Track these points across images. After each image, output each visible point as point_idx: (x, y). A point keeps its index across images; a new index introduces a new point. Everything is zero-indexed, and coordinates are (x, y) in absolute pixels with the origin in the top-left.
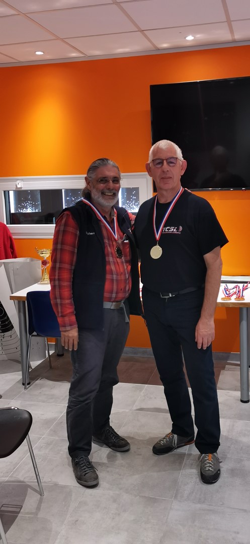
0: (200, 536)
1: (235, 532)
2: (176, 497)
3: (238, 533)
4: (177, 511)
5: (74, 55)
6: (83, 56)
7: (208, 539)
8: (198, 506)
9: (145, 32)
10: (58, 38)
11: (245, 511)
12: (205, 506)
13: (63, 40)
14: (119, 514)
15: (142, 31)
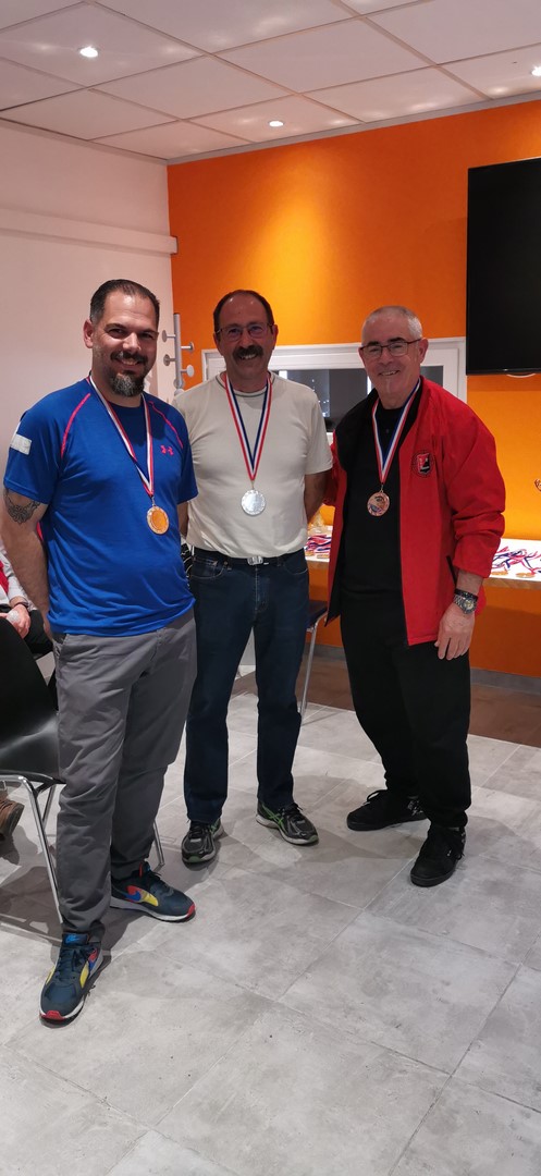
0: (378, 974)
1: (443, 982)
2: (370, 907)
3: (448, 984)
4: (362, 928)
5: (339, 122)
6: (354, 122)
7: (390, 982)
8: (402, 928)
9: (444, 67)
10: (293, 94)
11: (481, 952)
12: (414, 930)
13: (303, 95)
14: (263, 914)
15: (439, 66)
